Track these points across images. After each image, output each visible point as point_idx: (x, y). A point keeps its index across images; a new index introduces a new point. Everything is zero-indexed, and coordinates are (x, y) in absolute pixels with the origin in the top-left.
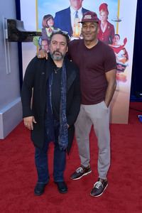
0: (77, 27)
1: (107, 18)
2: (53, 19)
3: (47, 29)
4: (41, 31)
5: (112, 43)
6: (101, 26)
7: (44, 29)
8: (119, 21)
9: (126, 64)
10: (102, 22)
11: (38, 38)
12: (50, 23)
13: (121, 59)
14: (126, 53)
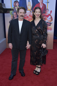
0: (29, 6)
1: (43, 1)
2: (18, 3)
3: (16, 7)
4: (13, 8)
5: (45, 13)
6: (40, 5)
7: (14, 7)
8: (48, 3)
9: (51, 22)
10: (41, 4)
11: (12, 11)
12: (17, 4)
13: (49, 20)
14: (51, 17)
